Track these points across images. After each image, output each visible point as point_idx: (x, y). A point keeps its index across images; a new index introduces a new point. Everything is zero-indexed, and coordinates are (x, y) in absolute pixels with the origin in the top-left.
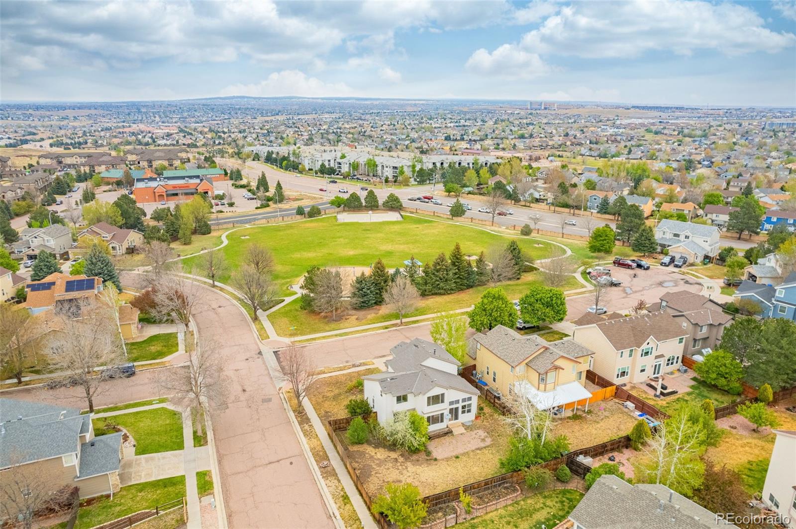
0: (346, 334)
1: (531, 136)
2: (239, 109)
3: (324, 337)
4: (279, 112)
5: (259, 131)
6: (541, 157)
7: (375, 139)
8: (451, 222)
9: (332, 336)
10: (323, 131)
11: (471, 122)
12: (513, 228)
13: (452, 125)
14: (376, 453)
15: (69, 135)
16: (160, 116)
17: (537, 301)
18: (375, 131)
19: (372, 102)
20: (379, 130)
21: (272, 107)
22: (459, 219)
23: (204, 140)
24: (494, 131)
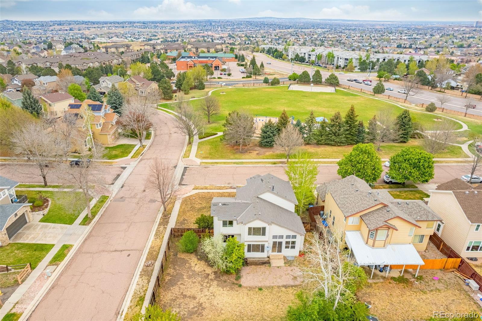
0: (242, 163)
1: (469, 46)
2: (267, 24)
3: (225, 163)
4: (290, 27)
5: (274, 37)
6: (472, 60)
7: (346, 45)
8: (371, 97)
9: (231, 163)
10: (313, 39)
11: (421, 36)
12: (421, 106)
13: (406, 37)
14: (196, 265)
15: (172, 37)
16: (221, 28)
17: (405, 160)
18: (348, 40)
19: (353, 22)
20: (351, 39)
21: (287, 24)
22: (379, 95)
23: (240, 41)
24: (438, 42)
